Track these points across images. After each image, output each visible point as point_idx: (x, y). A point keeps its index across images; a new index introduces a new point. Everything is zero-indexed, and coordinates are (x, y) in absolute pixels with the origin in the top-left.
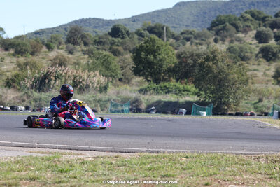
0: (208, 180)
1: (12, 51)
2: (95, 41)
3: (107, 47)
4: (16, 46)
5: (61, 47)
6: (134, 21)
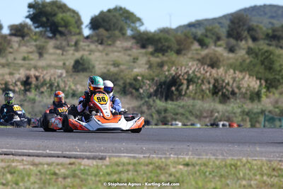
1: (150, 49)
2: (267, 35)
5: (219, 43)
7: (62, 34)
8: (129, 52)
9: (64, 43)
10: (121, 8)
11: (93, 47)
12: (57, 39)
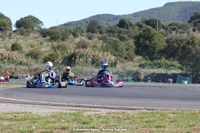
0: (188, 129)
1: (48, 38)
2: (107, 30)
3: (116, 34)
4: (51, 34)
5: (83, 34)
6: (135, 16)
8: (37, 39)
10: (32, 16)
11: (18, 36)
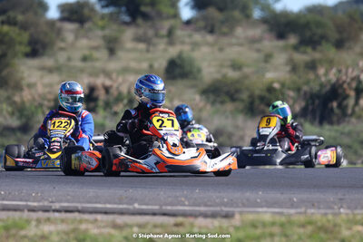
7: (146, 17)
8: (257, 46)
9: (151, 33)
12: (138, 26)
